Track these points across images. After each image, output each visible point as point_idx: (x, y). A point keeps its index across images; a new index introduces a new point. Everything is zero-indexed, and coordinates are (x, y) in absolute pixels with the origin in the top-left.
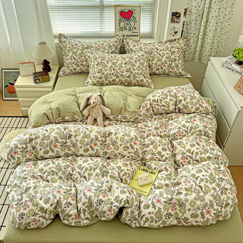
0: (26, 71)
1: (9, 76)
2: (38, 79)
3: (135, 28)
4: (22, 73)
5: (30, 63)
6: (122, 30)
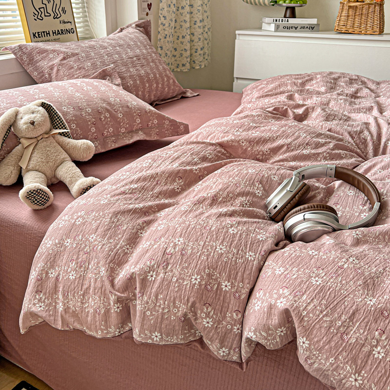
3: (64, 11)
6: (41, 16)
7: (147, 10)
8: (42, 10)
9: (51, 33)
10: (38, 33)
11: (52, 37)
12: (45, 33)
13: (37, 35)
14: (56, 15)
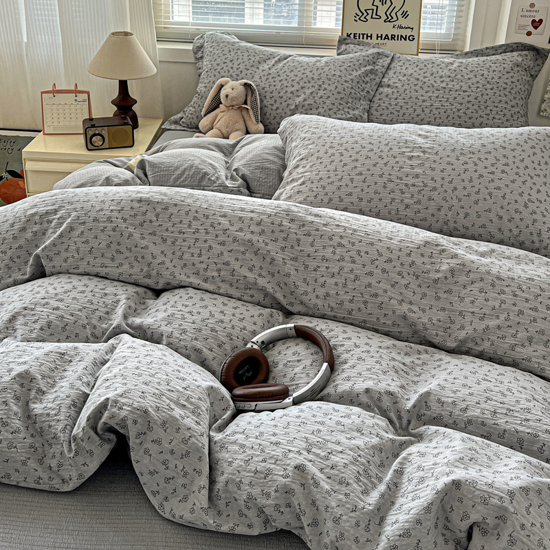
0: (61, 119)
1: (10, 151)
2: (99, 135)
3: (405, 15)
4: (50, 123)
5: (76, 92)
6: (365, 18)
7: (531, 29)
8: (370, 12)
9: (374, 37)
10: (355, 34)
11: (374, 41)
12: (365, 36)
13: (352, 36)
14: (390, 18)
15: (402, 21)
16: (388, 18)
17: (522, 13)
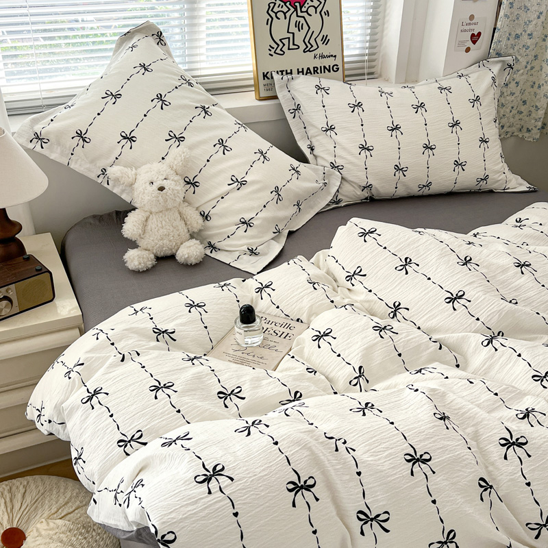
3: (325, 40)
6: (281, 50)
7: (470, 44)
8: (286, 42)
9: (295, 71)
12: (284, 73)
15: (323, 49)
16: (307, 47)
17: (462, 28)
